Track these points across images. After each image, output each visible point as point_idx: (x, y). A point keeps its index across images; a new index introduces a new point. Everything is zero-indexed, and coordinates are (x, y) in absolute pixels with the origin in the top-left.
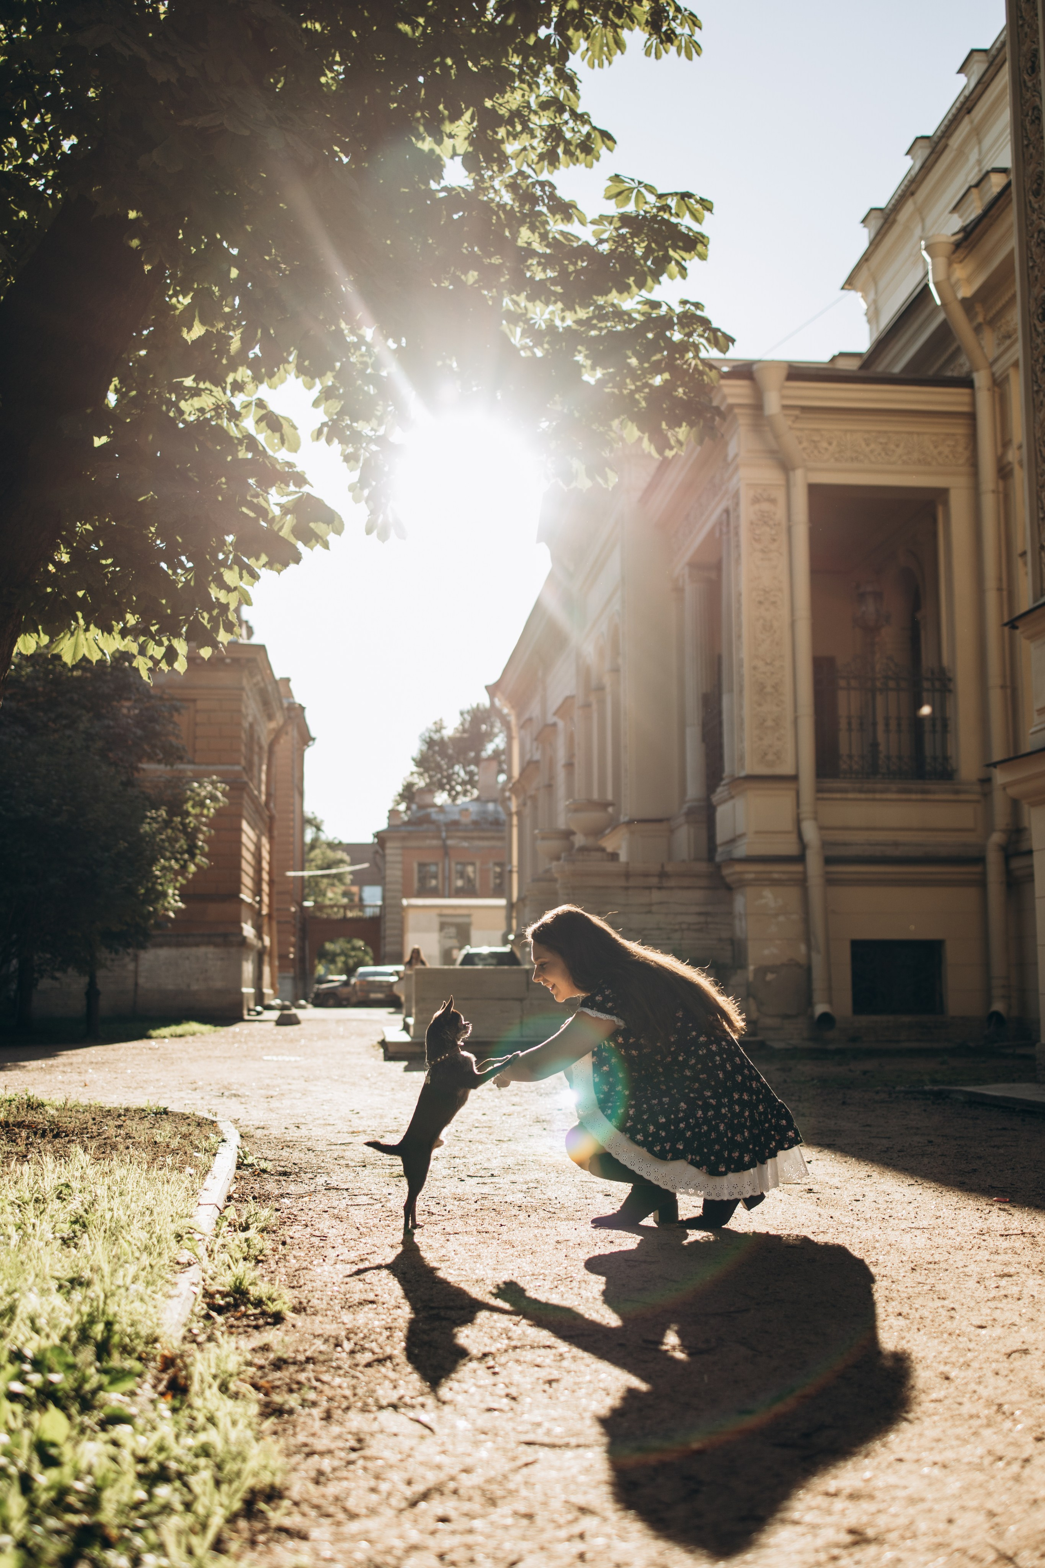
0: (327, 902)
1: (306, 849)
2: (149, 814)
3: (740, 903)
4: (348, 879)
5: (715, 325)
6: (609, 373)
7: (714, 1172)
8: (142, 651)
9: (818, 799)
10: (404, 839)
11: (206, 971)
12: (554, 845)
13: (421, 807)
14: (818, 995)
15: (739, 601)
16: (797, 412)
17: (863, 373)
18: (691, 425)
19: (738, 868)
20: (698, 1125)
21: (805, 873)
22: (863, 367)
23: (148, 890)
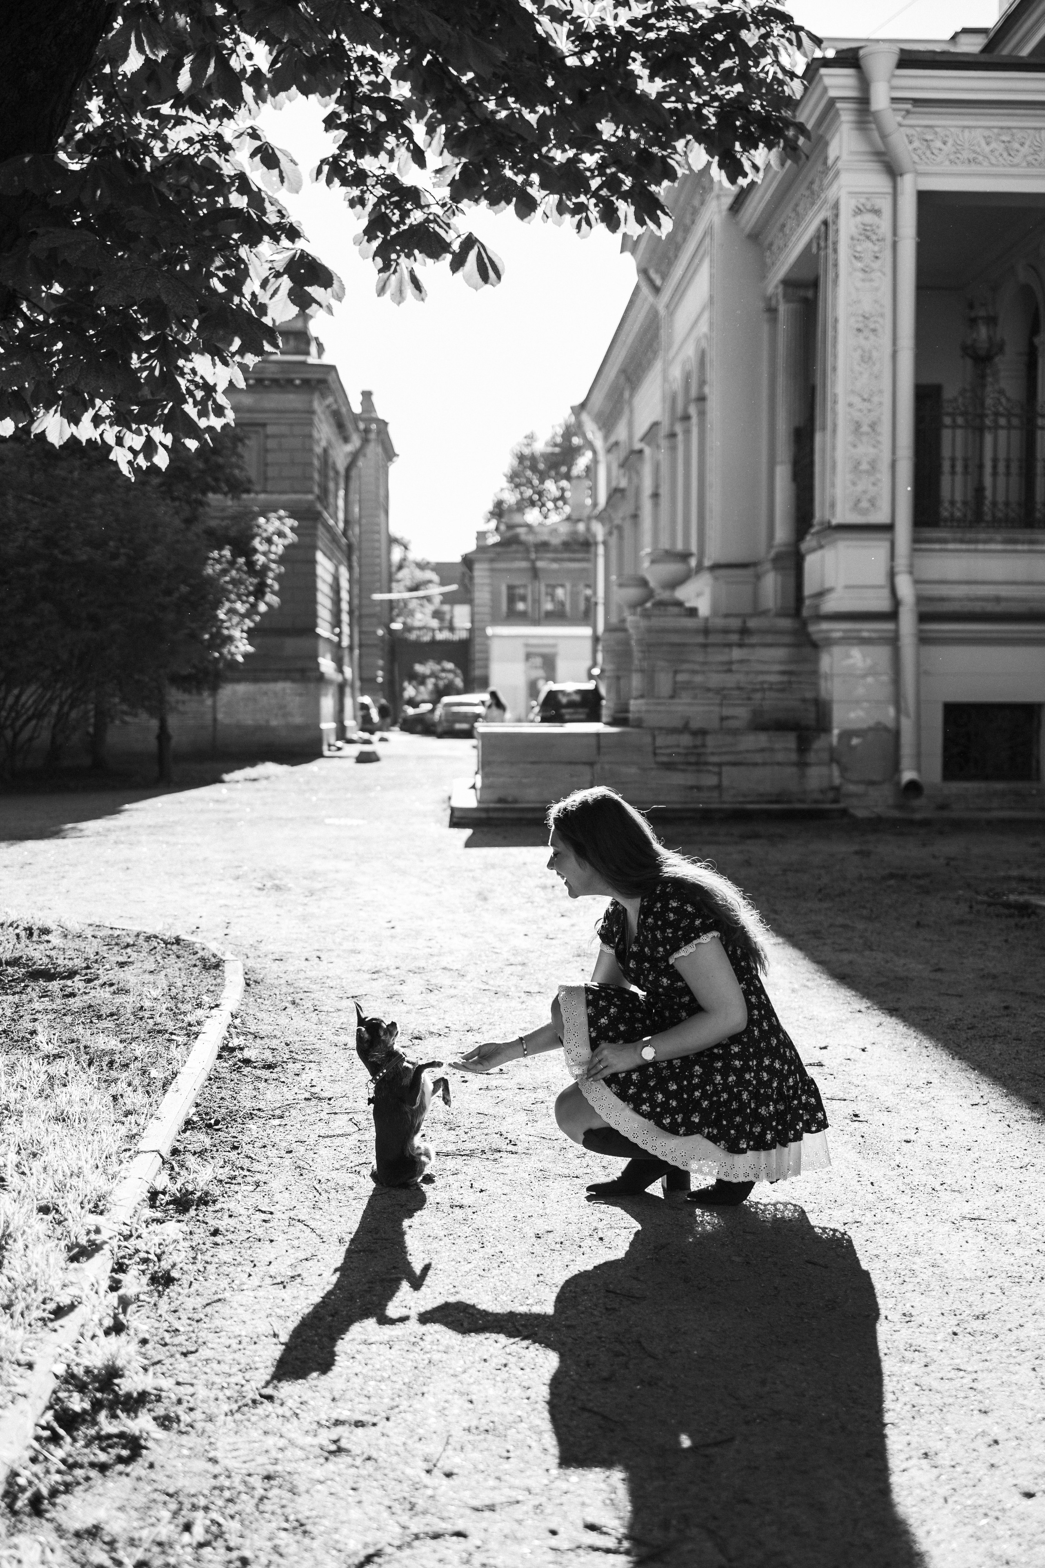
0: (417, 624)
1: (394, 569)
2: (211, 555)
3: (827, 661)
4: (437, 600)
5: (797, 22)
6: (670, 85)
7: (734, 1149)
8: (120, 441)
9: (915, 550)
10: (492, 560)
11: (285, 707)
12: (633, 593)
13: (510, 527)
14: (906, 760)
15: (835, 329)
16: (909, 106)
17: (985, 58)
18: (770, 146)
19: (825, 626)
20: (716, 1093)
21: (897, 631)
22: (987, 49)
23: (212, 636)
